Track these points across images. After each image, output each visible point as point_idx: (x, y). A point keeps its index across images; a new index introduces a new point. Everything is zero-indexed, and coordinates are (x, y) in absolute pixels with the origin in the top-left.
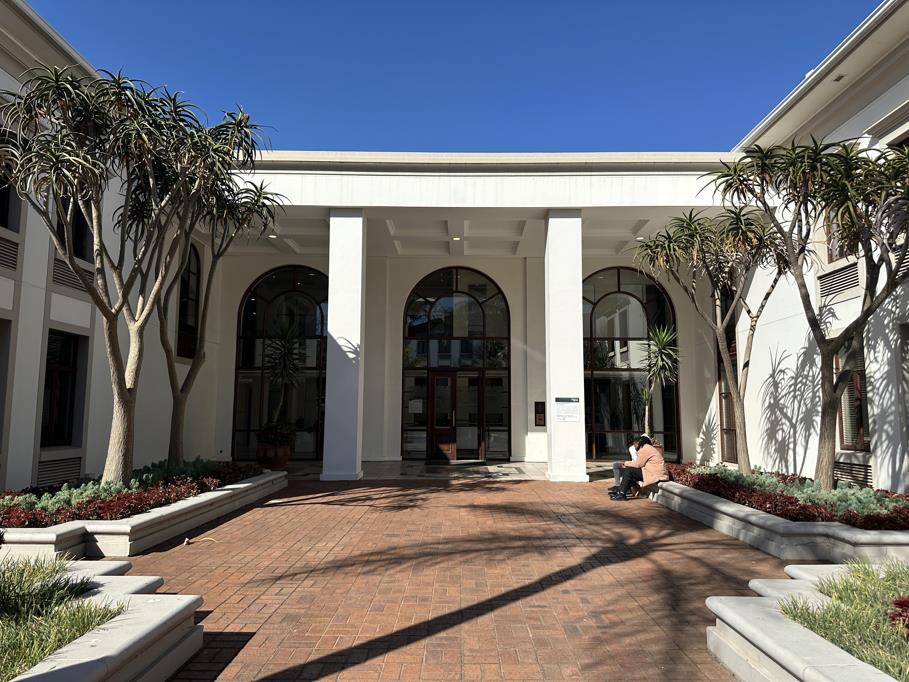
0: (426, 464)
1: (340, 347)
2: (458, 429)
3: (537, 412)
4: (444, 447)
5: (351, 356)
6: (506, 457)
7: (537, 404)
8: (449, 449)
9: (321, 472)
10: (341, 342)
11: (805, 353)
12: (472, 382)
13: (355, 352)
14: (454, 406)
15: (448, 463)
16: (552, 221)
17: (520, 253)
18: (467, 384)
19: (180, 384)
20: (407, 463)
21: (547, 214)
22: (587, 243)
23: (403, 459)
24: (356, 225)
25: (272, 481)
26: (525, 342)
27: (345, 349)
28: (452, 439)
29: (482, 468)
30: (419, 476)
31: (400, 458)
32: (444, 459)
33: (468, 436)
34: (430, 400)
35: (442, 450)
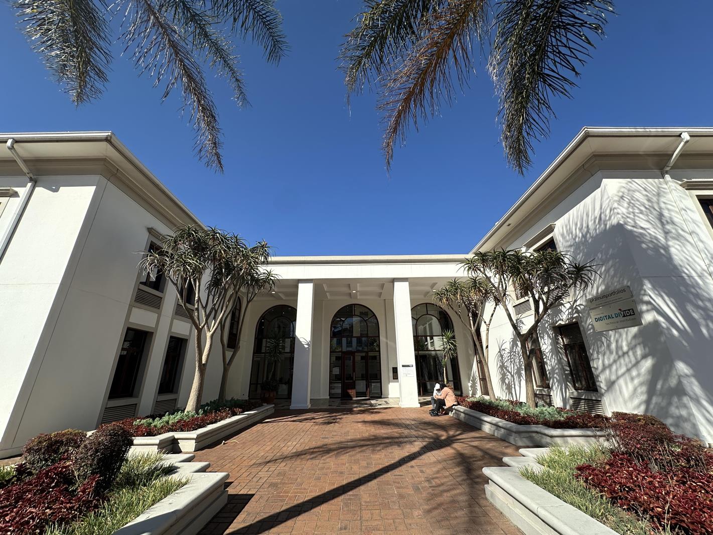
0: (341, 400)
1: (301, 342)
2: (356, 382)
3: (393, 372)
4: (350, 391)
5: (306, 346)
6: (379, 395)
7: (393, 368)
8: (352, 392)
9: (290, 405)
10: (301, 340)
11: (512, 341)
12: (362, 358)
13: (308, 344)
14: (354, 371)
15: (351, 400)
16: (396, 283)
17: (383, 297)
18: (360, 359)
19: (227, 361)
20: (333, 400)
21: (393, 280)
22: (412, 293)
23: (330, 398)
24: (310, 286)
25: (267, 409)
26: (387, 338)
27: (303, 343)
28: (353, 387)
29: (368, 402)
30: (337, 406)
31: (328, 397)
32: (350, 398)
33: (361, 385)
34: (342, 368)
35: (348, 393)
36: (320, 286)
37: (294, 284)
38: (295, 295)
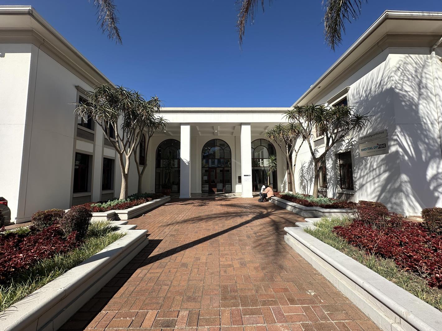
0: (208, 194)
1: (184, 161)
2: (217, 184)
3: (239, 179)
4: (213, 189)
5: (187, 164)
6: (230, 191)
7: (239, 177)
8: (215, 190)
9: (180, 196)
10: (184, 160)
11: (310, 162)
12: (221, 171)
13: (188, 163)
14: (216, 178)
15: (215, 193)
16: (242, 126)
17: (234, 135)
18: (219, 172)
19: (140, 172)
20: (204, 193)
21: (241, 124)
22: (252, 132)
24: (188, 128)
25: (166, 199)
26: (236, 160)
27: (185, 162)
28: (216, 187)
29: (224, 195)
30: (207, 197)
31: (201, 192)
32: (213, 192)
33: (220, 186)
34: (209, 177)
35: (213, 190)
36: (194, 127)
37: (178, 126)
38: (179, 133)
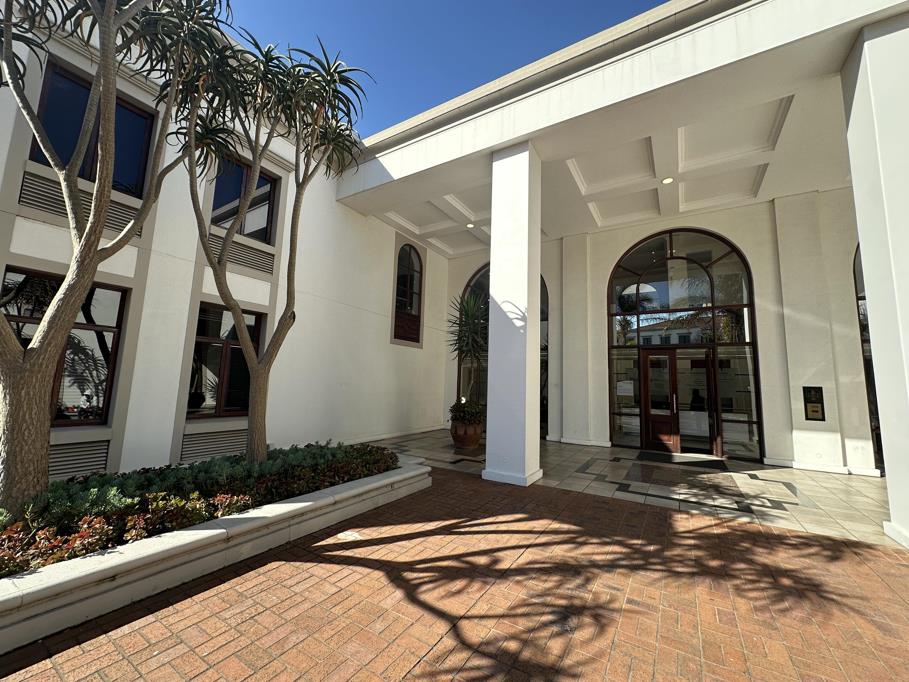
0: (640, 458)
1: (504, 312)
2: (681, 414)
3: (807, 401)
4: (665, 438)
5: (519, 323)
7: (807, 390)
8: (672, 441)
10: (506, 307)
12: (695, 364)
13: (524, 319)
14: (674, 390)
15: (669, 459)
17: (765, 194)
18: (690, 367)
20: (618, 449)
23: (613, 445)
26: (780, 301)
27: (511, 316)
28: (674, 430)
29: (719, 478)
30: (623, 488)
31: (609, 444)
32: (665, 454)
33: (696, 423)
34: (642, 382)
35: (661, 440)
